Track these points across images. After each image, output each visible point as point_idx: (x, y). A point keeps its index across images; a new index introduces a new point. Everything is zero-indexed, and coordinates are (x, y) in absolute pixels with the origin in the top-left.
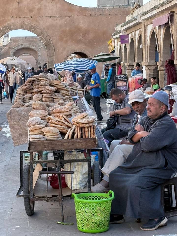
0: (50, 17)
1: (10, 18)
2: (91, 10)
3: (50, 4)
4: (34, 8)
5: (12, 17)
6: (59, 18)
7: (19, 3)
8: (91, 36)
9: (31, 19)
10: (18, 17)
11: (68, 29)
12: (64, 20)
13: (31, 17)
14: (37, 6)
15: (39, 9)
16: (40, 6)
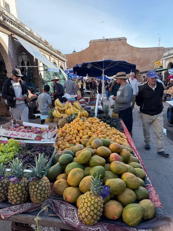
0: (123, 53)
1: (104, 55)
2: (142, 49)
3: (123, 47)
4: (115, 50)
5: (105, 55)
6: (127, 54)
7: (108, 47)
8: (142, 61)
9: (114, 55)
10: (108, 54)
11: (131, 59)
12: (129, 54)
13: (114, 54)
14: (116, 48)
15: (117, 50)
16: (117, 48)
